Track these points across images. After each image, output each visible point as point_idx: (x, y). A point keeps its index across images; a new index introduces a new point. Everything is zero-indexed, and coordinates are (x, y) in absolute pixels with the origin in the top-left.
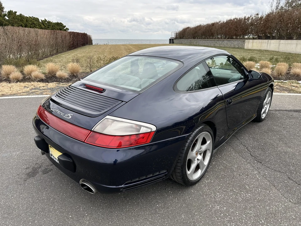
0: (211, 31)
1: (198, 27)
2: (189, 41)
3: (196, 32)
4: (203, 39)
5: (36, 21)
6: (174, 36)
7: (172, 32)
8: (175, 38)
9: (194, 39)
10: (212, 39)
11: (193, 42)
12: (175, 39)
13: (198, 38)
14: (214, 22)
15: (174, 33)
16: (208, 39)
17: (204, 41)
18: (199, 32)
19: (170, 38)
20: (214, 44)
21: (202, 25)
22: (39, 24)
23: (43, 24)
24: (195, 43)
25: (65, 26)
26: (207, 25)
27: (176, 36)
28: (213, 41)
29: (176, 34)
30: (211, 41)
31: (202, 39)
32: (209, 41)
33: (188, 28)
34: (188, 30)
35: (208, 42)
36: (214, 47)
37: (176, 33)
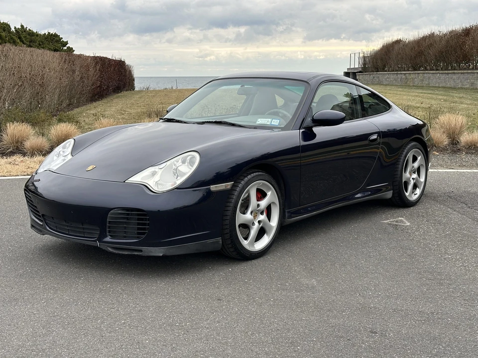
0: (462, 49)
1: (424, 38)
2: (401, 75)
3: (421, 53)
4: (442, 69)
5: (4, 31)
6: (356, 65)
7: (353, 56)
8: (360, 70)
9: (415, 70)
10: (465, 69)
11: (413, 79)
12: (360, 72)
13: (426, 69)
14: (468, 26)
15: (357, 56)
16: (455, 69)
17: (443, 76)
18: (429, 53)
19: (346, 71)
20: (472, 84)
21: (437, 33)
22: (12, 38)
23: (20, 38)
24: (417, 82)
25: (67, 43)
26: (451, 32)
27: (364, 64)
28: (470, 76)
29: (364, 60)
30: (462, 76)
31: (437, 70)
32: (458, 75)
33: (398, 42)
34: (396, 47)
35: (455, 77)
36: (473, 89)
37: (364, 57)
